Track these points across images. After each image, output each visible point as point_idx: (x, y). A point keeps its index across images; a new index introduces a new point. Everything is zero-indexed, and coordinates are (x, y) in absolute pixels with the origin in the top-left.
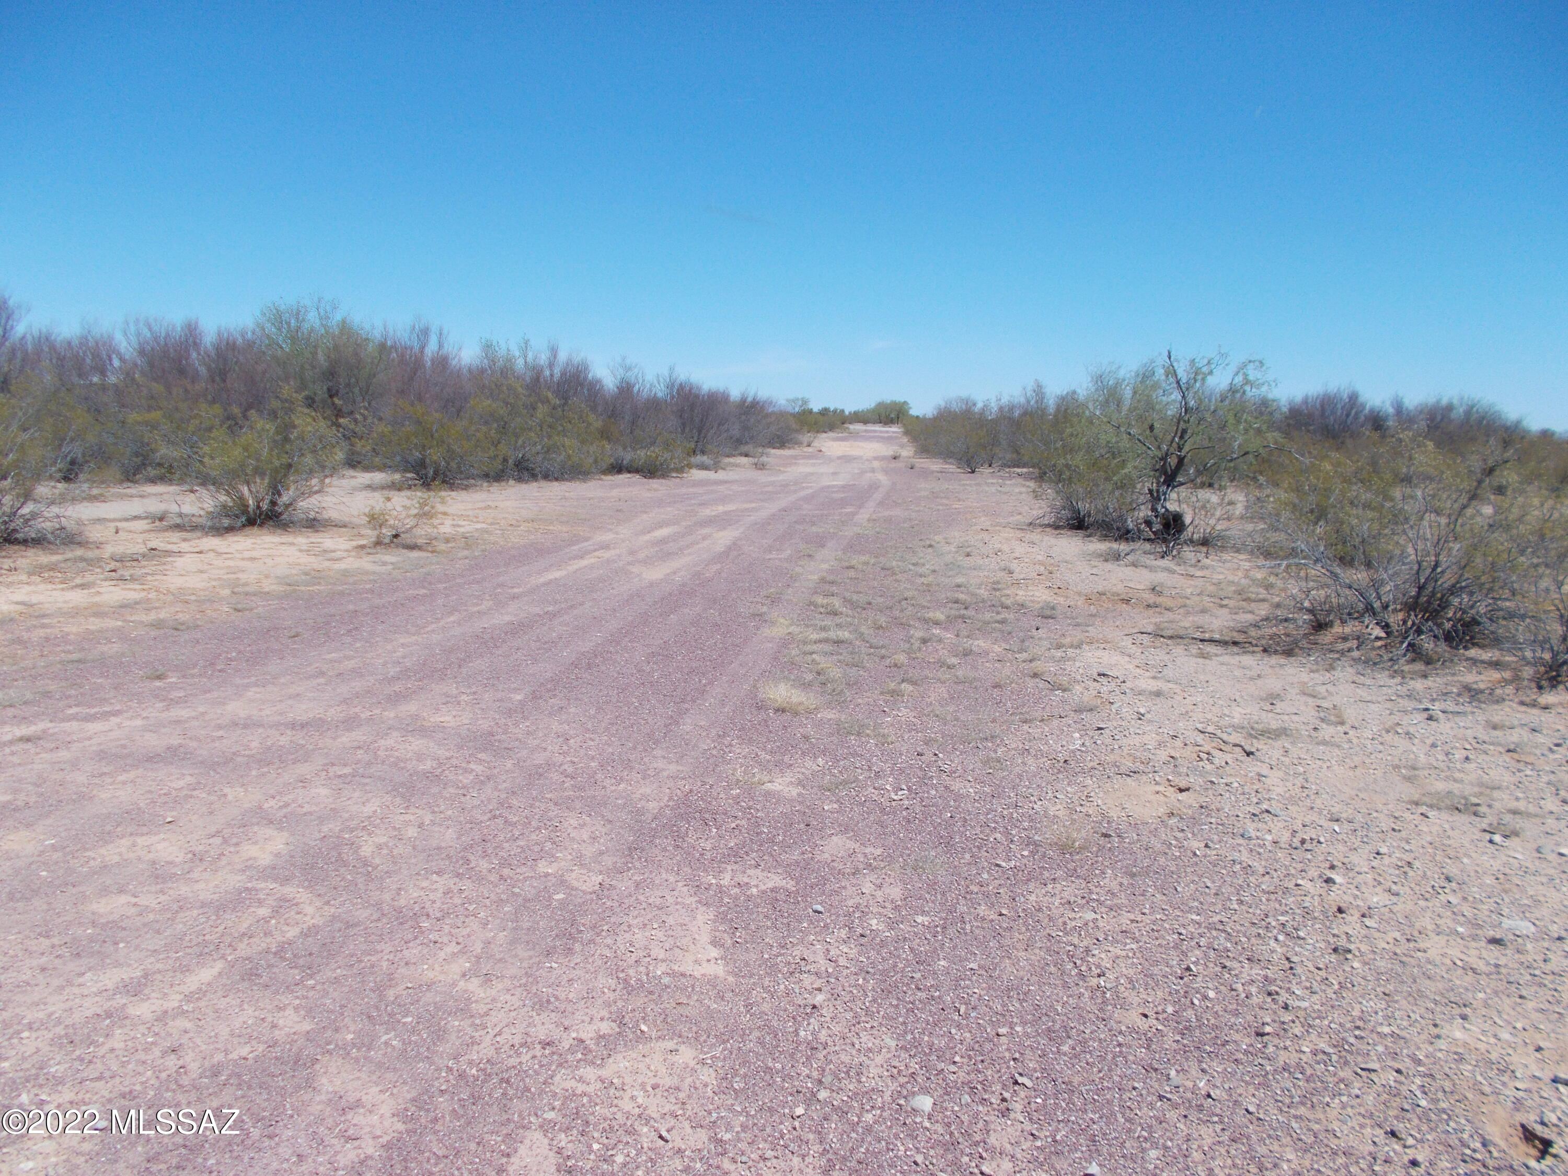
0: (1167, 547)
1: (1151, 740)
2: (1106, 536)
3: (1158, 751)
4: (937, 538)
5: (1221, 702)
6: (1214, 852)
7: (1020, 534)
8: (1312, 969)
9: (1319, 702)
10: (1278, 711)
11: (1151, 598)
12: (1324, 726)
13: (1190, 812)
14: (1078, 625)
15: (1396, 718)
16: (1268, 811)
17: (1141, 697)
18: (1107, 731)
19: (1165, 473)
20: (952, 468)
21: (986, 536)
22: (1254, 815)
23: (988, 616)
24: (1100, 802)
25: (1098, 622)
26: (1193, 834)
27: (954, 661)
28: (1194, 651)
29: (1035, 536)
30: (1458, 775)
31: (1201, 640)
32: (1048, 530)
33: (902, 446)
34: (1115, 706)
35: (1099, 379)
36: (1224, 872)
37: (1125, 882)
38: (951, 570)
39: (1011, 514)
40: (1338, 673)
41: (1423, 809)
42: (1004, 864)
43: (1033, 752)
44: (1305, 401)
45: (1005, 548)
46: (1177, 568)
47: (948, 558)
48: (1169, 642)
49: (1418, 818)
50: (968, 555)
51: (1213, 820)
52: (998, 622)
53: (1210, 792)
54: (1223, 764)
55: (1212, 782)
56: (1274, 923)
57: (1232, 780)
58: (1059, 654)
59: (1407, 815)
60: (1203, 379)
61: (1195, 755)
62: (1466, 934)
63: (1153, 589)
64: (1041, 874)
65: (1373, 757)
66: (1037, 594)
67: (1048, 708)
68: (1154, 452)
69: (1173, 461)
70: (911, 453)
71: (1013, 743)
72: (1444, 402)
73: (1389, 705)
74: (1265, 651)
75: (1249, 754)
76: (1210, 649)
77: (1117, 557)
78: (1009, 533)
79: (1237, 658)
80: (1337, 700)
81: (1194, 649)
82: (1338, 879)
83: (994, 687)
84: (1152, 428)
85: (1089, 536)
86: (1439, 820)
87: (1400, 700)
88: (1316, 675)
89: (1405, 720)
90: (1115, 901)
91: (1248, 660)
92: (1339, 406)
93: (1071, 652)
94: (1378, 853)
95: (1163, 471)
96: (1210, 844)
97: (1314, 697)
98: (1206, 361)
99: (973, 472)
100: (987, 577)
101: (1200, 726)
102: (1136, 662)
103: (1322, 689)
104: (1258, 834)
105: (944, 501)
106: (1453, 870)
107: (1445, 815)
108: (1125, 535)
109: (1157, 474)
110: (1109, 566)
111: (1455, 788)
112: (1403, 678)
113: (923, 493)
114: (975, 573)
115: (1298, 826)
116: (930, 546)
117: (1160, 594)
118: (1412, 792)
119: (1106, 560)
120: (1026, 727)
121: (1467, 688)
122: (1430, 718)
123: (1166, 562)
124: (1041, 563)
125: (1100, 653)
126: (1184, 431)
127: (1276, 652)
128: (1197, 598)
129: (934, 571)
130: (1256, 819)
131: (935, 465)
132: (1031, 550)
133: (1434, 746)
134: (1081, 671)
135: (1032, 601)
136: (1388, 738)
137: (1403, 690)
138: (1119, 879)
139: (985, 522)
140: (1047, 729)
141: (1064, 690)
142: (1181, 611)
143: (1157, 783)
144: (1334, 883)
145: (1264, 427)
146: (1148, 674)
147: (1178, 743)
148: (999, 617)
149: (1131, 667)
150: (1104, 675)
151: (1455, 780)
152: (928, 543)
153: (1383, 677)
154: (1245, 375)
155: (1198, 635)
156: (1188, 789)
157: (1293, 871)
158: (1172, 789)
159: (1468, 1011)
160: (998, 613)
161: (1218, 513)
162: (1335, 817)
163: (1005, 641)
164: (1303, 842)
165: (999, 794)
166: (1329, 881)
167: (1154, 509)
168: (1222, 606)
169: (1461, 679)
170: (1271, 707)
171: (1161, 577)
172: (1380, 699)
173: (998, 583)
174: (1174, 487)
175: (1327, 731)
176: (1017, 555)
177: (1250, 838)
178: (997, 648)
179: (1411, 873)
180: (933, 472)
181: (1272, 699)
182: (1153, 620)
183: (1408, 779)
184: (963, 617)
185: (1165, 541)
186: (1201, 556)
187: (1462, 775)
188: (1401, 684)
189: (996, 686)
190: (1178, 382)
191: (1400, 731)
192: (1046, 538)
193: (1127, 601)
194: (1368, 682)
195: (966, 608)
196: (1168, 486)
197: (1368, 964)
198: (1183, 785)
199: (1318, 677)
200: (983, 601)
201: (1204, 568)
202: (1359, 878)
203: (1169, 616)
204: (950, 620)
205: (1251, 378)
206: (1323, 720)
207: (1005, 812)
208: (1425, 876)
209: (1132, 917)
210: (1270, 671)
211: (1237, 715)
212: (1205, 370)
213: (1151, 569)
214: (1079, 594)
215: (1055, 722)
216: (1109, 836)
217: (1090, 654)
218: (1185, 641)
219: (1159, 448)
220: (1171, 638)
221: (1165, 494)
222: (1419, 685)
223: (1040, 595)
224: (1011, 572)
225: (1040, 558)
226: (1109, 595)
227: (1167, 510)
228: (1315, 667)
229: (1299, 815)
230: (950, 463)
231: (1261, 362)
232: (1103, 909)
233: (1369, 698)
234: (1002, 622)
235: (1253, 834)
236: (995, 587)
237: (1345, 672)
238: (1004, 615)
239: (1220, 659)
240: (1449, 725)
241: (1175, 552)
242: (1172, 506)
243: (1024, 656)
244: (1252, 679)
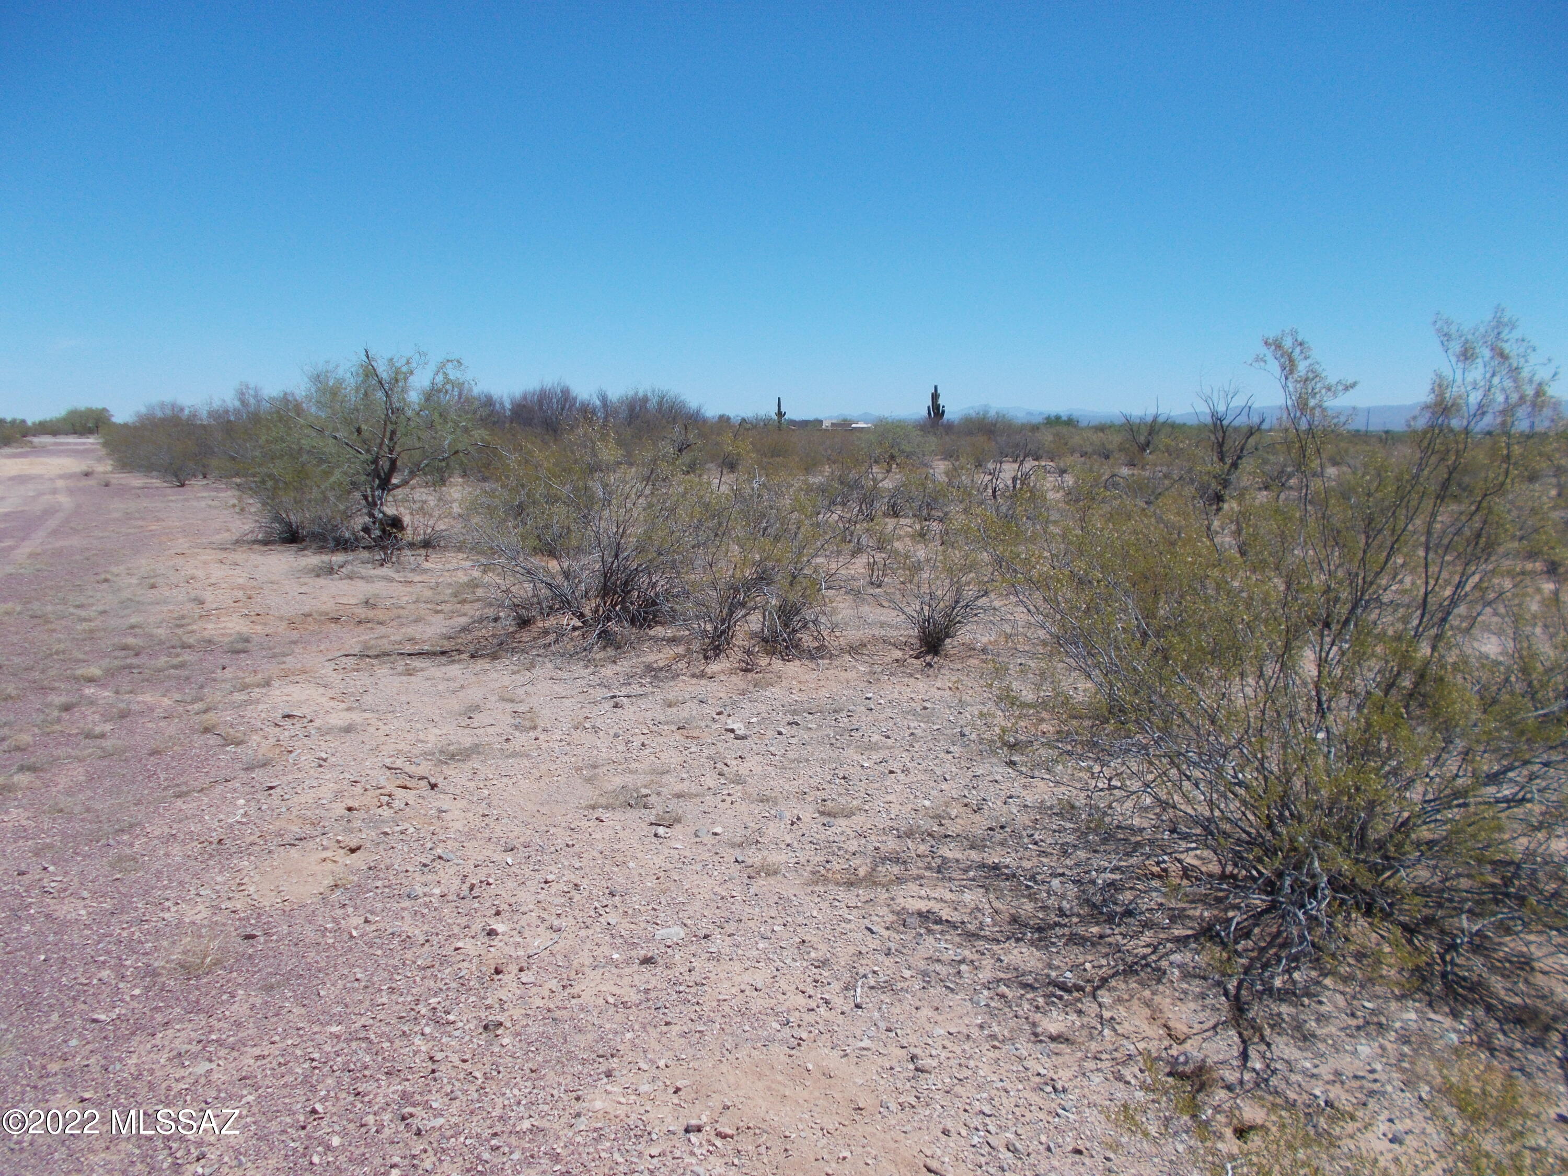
0: (385, 554)
1: (326, 792)
2: (322, 547)
3: (334, 805)
4: (115, 570)
5: (418, 726)
6: (374, 927)
7: (221, 555)
8: (457, 1063)
9: (516, 707)
10: (476, 725)
11: (362, 612)
12: (517, 734)
13: (356, 879)
14: (274, 656)
15: (585, 712)
16: (440, 858)
17: (328, 738)
18: (278, 790)
19: (379, 477)
20: (157, 482)
21: (180, 561)
22: (425, 865)
23: (162, 660)
24: (252, 889)
25: (298, 649)
26: (356, 908)
27: (108, 727)
28: (400, 668)
29: (239, 556)
30: (634, 765)
31: (409, 655)
32: (255, 547)
33: (99, 460)
34: (294, 754)
35: (317, 378)
36: (379, 952)
37: (258, 1002)
38: (127, 608)
39: (218, 532)
40: (537, 671)
41: (599, 813)
42: (102, 1017)
43: (181, 836)
44: (525, 398)
45: (200, 573)
46: (396, 576)
47: (126, 594)
48: (373, 661)
49: (594, 823)
50: (153, 587)
51: (379, 884)
52: (175, 667)
53: (382, 846)
54: (402, 806)
55: (386, 834)
56: (423, 1011)
57: (406, 825)
58: (239, 697)
59: (584, 823)
60: (406, 379)
61: (376, 800)
62: (621, 960)
63: (367, 603)
64: (152, 1018)
65: (558, 761)
66: (230, 625)
67: (213, 772)
68: (365, 456)
69: (384, 464)
70: (109, 468)
71: (157, 829)
72: (641, 394)
73: (581, 698)
74: (472, 657)
75: (433, 786)
76: (417, 663)
77: (330, 570)
78: (209, 555)
79: (444, 669)
80: (534, 701)
81: (400, 665)
82: (500, 928)
83: (151, 755)
84: (359, 431)
85: (303, 550)
86: (613, 819)
87: (591, 691)
88: (517, 676)
89: (595, 711)
90: (240, 1035)
91: (454, 670)
92: (555, 400)
93: (256, 692)
94: (546, 882)
95: (376, 474)
96: (370, 917)
97: (512, 701)
98: (404, 361)
99: (183, 485)
100: (170, 611)
101: (388, 762)
102: (330, 693)
103: (521, 692)
104: (427, 889)
105: (140, 523)
106: (619, 880)
107: (618, 815)
108: (343, 545)
109: (370, 478)
110: (322, 581)
111: (629, 779)
112: (596, 666)
113: (116, 515)
114: (158, 608)
115: (469, 868)
116: (106, 580)
117: (374, 606)
118: (589, 794)
119: (318, 576)
120: (179, 803)
121: (649, 668)
122: (616, 706)
123: (386, 571)
124: (241, 587)
125: (291, 689)
126: (393, 433)
127: (482, 656)
128: (413, 606)
129: (105, 612)
130: (426, 870)
131: (136, 481)
132: (231, 572)
133: (616, 736)
134: (263, 715)
135: (223, 635)
136: (576, 735)
137: (595, 679)
138: (251, 1000)
139: (182, 544)
140: (206, 800)
141: (238, 743)
142: (394, 623)
143: (325, 848)
144: (497, 934)
145: (470, 425)
146: (343, 706)
147: (358, 789)
148: (176, 661)
149: (323, 700)
150: (289, 716)
151: (631, 772)
152: (103, 577)
153: (578, 669)
154: (445, 374)
155: (408, 648)
156: (359, 848)
157: (456, 930)
158: (342, 851)
159: (614, 1063)
160: (178, 655)
161: (436, 513)
162: (510, 846)
163: (179, 689)
164: (472, 888)
165: (123, 907)
166: (492, 933)
167: (371, 515)
168: (437, 612)
169: (644, 659)
170: (468, 721)
171: (379, 588)
172: (573, 693)
173: (183, 617)
174: (389, 490)
175: (522, 740)
176: (213, 580)
177: (416, 897)
178: (166, 701)
179: (577, 897)
180: (134, 488)
181: (471, 711)
182: (363, 638)
183: (589, 780)
184: (130, 667)
185: (384, 548)
186: (421, 559)
187: (637, 764)
188: (593, 673)
189: (153, 753)
190: (380, 382)
191: (587, 726)
192: (253, 556)
193: (336, 620)
194: (565, 675)
195: (137, 655)
196: (383, 490)
197: (519, 1034)
198: (353, 845)
199: (519, 679)
200: (161, 643)
201: (425, 571)
202: (524, 921)
203: (382, 630)
204: (110, 673)
205: (452, 377)
206: (516, 727)
207: (125, 934)
208: (589, 898)
209: (257, 1051)
210: (474, 679)
211: (432, 738)
212: (404, 369)
213: (367, 579)
214: (281, 618)
215: (219, 788)
216: (253, 937)
217: (278, 692)
218: (392, 658)
219: (368, 451)
220: (377, 656)
221: (381, 499)
222: (608, 671)
223: (235, 625)
224: (202, 603)
225: (241, 581)
226: (315, 616)
227: (384, 514)
228: (516, 668)
229: (476, 851)
230: (152, 478)
231: (459, 362)
232: (223, 1052)
233: (564, 694)
234: (182, 665)
235: (420, 890)
236: (180, 622)
237: (545, 669)
238: (187, 656)
239: (426, 673)
240: (632, 709)
241: (394, 559)
242: (390, 510)
243: (198, 706)
244: (454, 692)
